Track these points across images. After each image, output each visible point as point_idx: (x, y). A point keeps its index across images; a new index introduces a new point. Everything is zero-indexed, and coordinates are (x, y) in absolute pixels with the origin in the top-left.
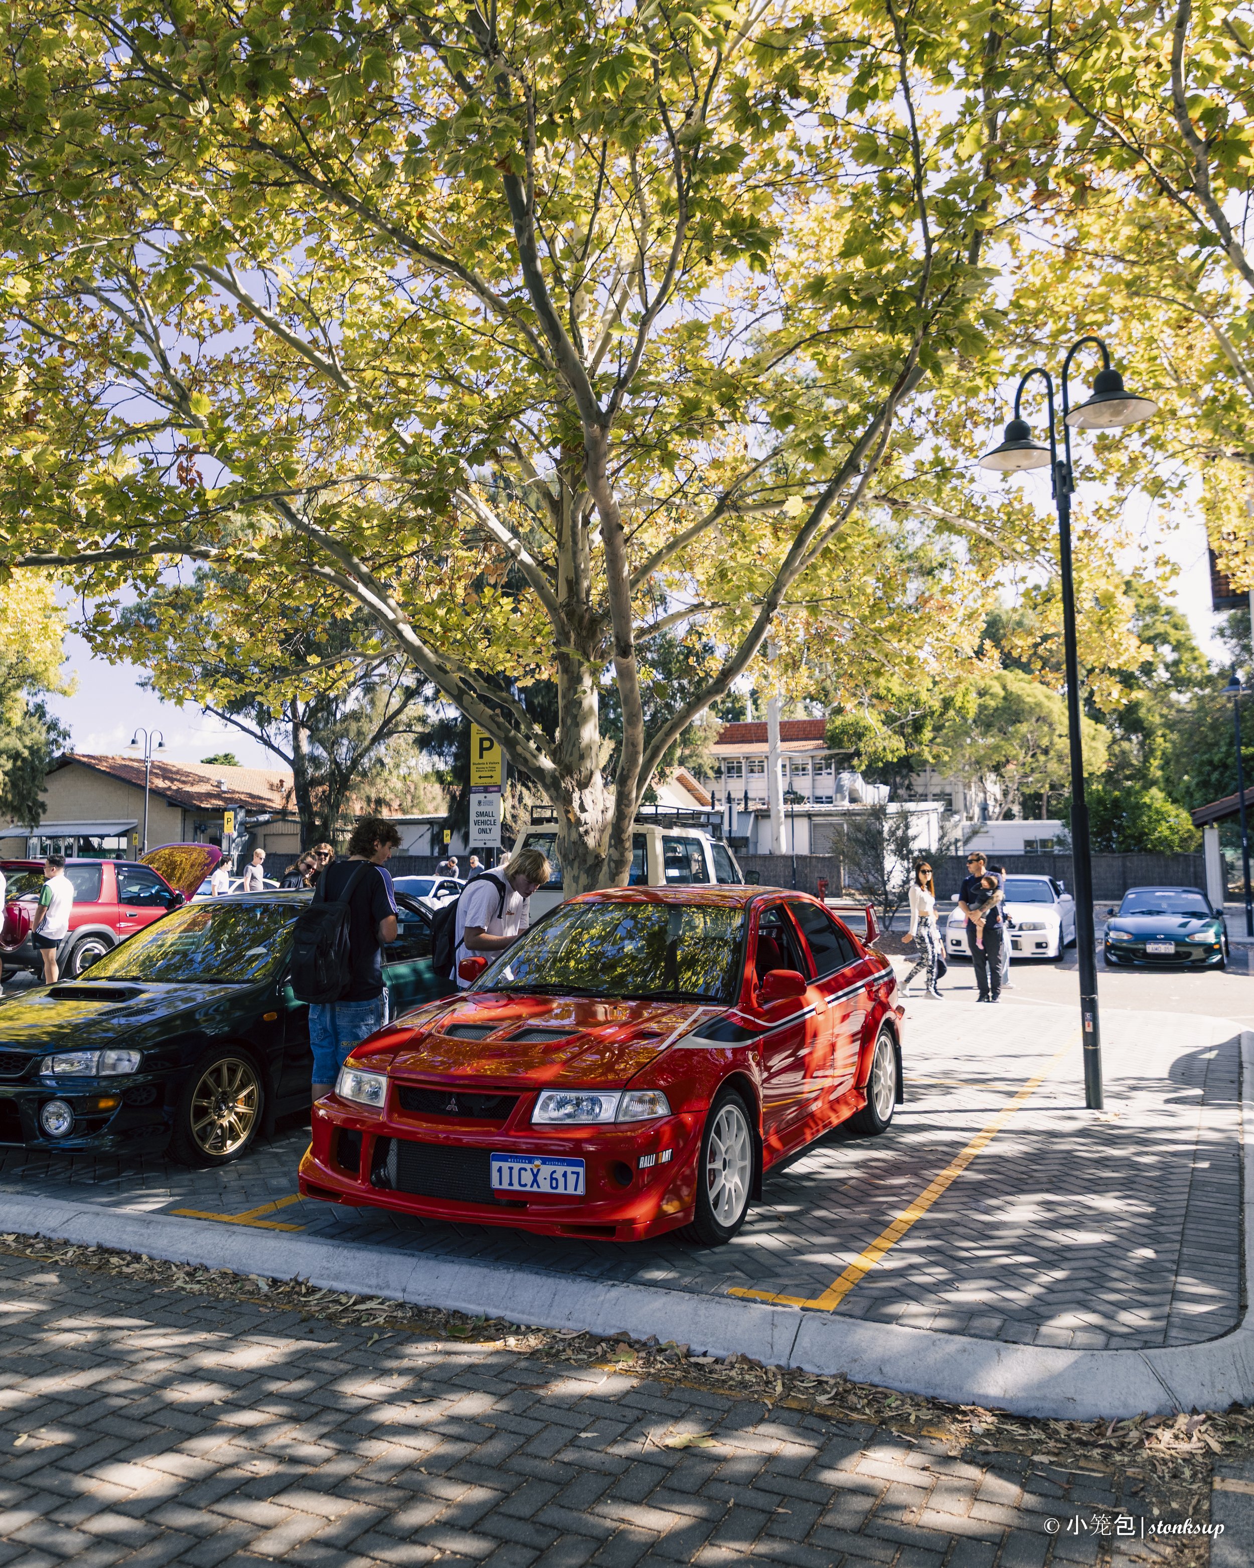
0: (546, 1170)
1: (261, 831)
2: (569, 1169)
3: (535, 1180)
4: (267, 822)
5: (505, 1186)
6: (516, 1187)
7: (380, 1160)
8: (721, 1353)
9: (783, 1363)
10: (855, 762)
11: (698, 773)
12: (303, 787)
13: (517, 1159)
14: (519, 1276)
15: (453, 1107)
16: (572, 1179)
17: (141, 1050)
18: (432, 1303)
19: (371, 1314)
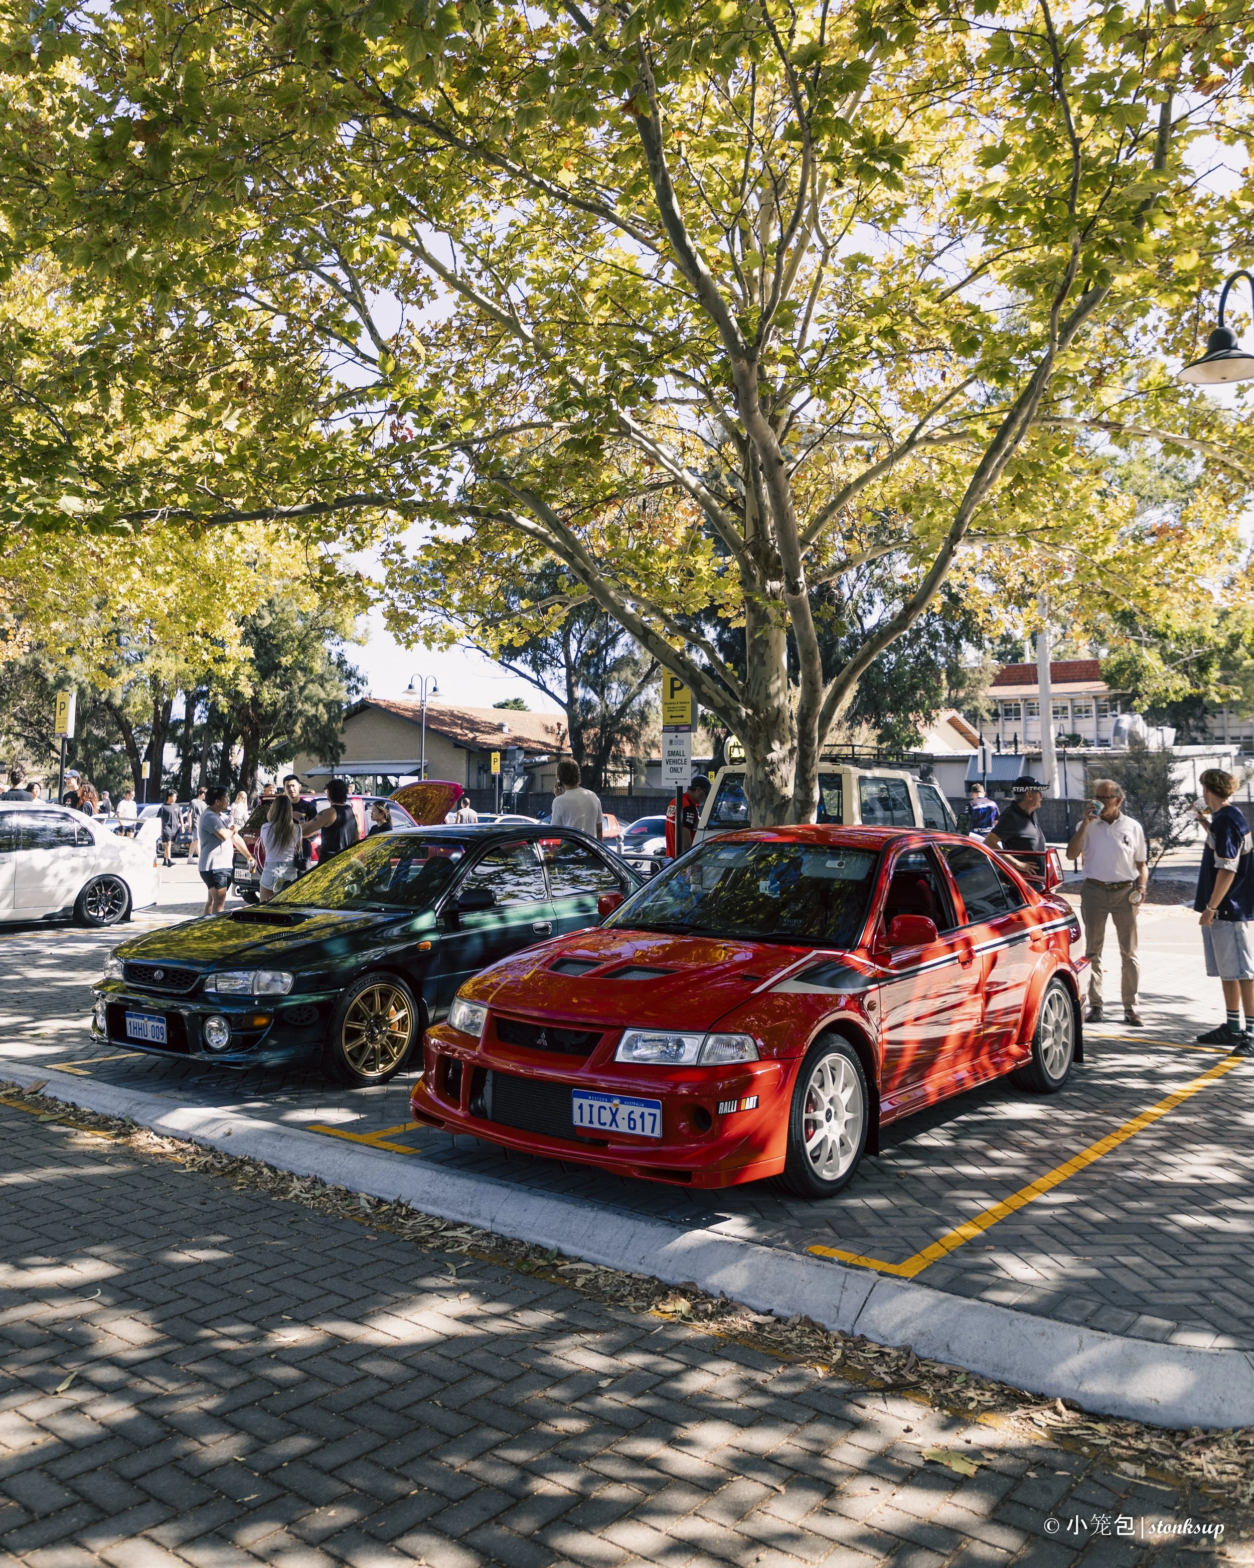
0: (624, 1110)
1: (539, 772)
2: (647, 1111)
3: (614, 1120)
4: (544, 763)
5: (586, 1124)
6: (596, 1125)
7: (476, 1091)
8: (785, 1312)
9: (847, 1328)
10: (1136, 703)
11: (973, 716)
12: (576, 730)
13: (597, 1097)
14: (602, 1215)
15: (542, 1041)
16: (649, 1120)
17: (294, 974)
18: (517, 1235)
19: (458, 1242)
